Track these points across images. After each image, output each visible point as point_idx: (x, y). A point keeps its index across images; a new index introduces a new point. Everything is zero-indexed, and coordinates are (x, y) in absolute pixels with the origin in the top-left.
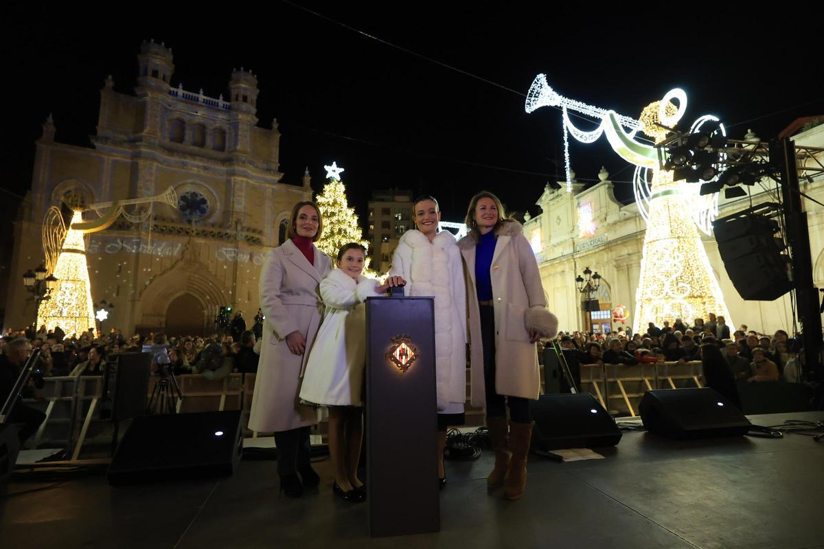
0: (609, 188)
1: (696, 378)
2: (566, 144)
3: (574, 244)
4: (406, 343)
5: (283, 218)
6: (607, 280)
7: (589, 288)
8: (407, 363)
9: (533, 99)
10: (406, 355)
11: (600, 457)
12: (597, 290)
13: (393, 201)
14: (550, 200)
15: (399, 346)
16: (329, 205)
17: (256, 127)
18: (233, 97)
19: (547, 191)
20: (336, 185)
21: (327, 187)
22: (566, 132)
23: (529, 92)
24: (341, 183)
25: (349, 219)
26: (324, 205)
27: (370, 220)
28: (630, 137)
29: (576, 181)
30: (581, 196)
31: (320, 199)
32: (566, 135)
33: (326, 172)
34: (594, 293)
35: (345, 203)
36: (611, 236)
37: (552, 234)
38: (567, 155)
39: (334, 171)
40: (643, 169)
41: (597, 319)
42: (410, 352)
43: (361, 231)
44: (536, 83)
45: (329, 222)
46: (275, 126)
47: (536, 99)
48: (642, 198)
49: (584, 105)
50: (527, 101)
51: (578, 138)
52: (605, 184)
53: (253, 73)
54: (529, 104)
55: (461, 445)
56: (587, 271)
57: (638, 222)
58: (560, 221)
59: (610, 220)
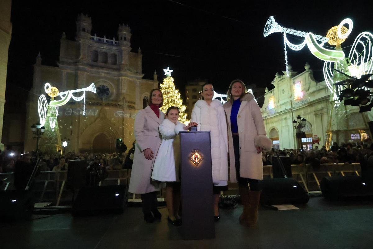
0: (310, 73)
1: (357, 172)
2: (286, 52)
3: (292, 103)
4: (198, 152)
5: (145, 96)
6: (310, 122)
7: (300, 126)
8: (198, 162)
9: (267, 29)
10: (198, 158)
11: (297, 208)
12: (304, 127)
13: (198, 85)
14: (279, 81)
15: (194, 154)
16: (166, 88)
17: (131, 52)
18: (120, 38)
19: (277, 76)
20: (169, 78)
21: (165, 80)
22: (285, 45)
23: (266, 26)
24: (172, 77)
25: (176, 95)
26: (164, 89)
27: (187, 95)
28: (321, 46)
29: (292, 71)
30: (295, 79)
31: (162, 86)
32: (285, 47)
33: (165, 72)
34: (303, 128)
35: (174, 87)
36: (312, 99)
37: (280, 98)
38: (286, 57)
39: (168, 72)
40: (329, 63)
41: (305, 142)
42: (199, 156)
43: (182, 101)
44: (269, 21)
45: (166, 97)
46: (140, 51)
47: (269, 29)
48: (328, 78)
49: (295, 31)
50: (264, 30)
51: (292, 48)
52: (308, 71)
53: (129, 26)
54: (266, 32)
55: (228, 202)
56: (299, 117)
57: (327, 91)
58: (284, 91)
59: (312, 90)
